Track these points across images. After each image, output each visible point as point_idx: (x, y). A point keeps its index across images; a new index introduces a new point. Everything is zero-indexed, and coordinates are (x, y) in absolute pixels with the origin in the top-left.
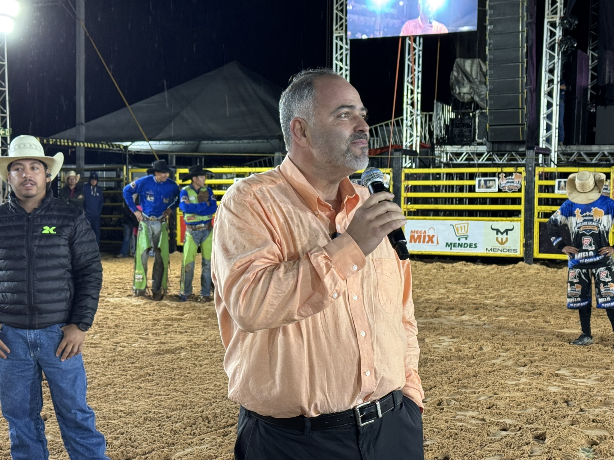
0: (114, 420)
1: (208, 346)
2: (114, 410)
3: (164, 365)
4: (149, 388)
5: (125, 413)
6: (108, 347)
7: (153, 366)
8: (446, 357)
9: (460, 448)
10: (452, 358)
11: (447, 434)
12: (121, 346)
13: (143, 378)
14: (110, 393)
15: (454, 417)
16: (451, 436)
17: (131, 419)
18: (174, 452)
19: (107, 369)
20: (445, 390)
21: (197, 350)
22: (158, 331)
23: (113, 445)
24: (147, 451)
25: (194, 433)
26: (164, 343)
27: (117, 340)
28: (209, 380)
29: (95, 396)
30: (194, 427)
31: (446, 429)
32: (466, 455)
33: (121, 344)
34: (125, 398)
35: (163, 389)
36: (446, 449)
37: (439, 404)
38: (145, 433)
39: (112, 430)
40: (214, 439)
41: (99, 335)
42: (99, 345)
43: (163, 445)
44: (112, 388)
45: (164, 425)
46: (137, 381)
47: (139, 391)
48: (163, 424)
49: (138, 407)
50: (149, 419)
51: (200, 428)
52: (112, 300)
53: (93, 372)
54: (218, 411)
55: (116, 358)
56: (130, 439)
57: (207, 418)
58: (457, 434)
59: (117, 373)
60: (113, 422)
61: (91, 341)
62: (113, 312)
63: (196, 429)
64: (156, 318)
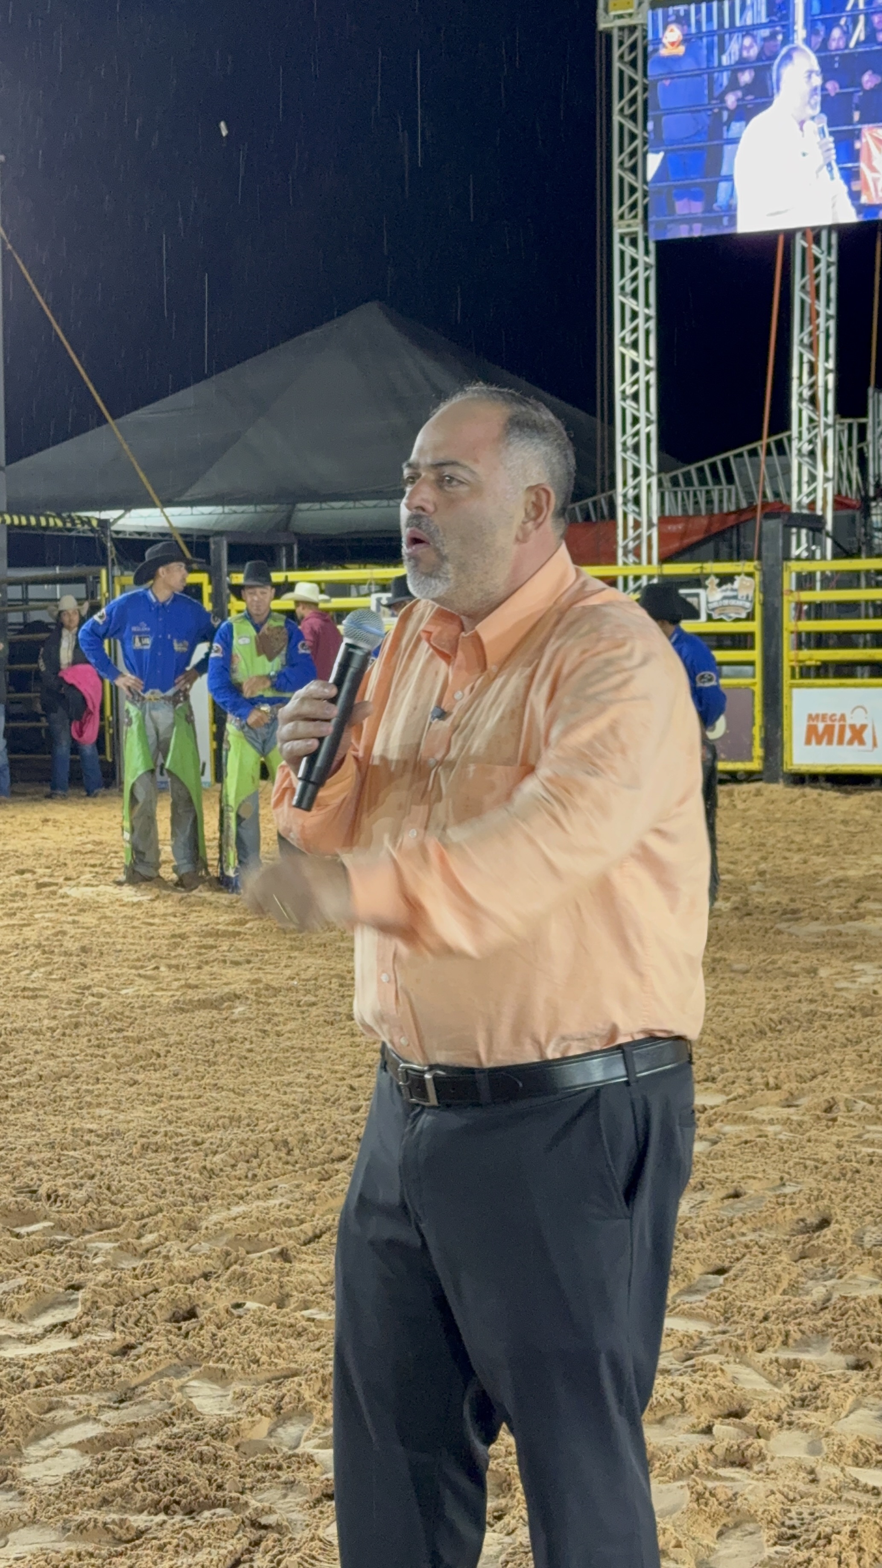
0: (75, 1150)
1: (297, 992)
2: (73, 1130)
3: (192, 1033)
4: (156, 1082)
5: (98, 1136)
6: (64, 997)
7: (166, 1035)
8: (862, 1009)
9: (861, 1199)
10: (876, 1010)
11: (836, 1172)
12: (93, 995)
13: (142, 1063)
14: (65, 1094)
15: (860, 1136)
16: (844, 1175)
17: (114, 1148)
18: (207, 1214)
19: (60, 1044)
20: (847, 1080)
21: (271, 1001)
22: (183, 961)
23: (71, 1199)
24: (146, 1213)
25: (255, 1176)
26: (196, 987)
27: (85, 980)
28: (295, 1064)
29: (33, 1100)
30: (255, 1162)
31: (834, 1160)
32: (871, 1212)
33: (95, 990)
34: (99, 1105)
35: (188, 1084)
36: (826, 1202)
37: (829, 1110)
38: (142, 1176)
39: (69, 1171)
40: (298, 1186)
41: (42, 970)
42: (41, 993)
43: (183, 1199)
44: (71, 1084)
45: (186, 1159)
46: (127, 1069)
47: (133, 1089)
48: (184, 1156)
49: (129, 1122)
50: (154, 1147)
51: (268, 1163)
52: (75, 893)
53: (27, 1051)
54: (310, 1129)
55: (82, 1020)
56: (109, 1188)
57: (286, 1143)
58: (858, 1172)
59: (82, 1051)
60: (72, 1153)
61: (22, 984)
62: (76, 918)
63: (259, 1166)
64: (177, 932)
